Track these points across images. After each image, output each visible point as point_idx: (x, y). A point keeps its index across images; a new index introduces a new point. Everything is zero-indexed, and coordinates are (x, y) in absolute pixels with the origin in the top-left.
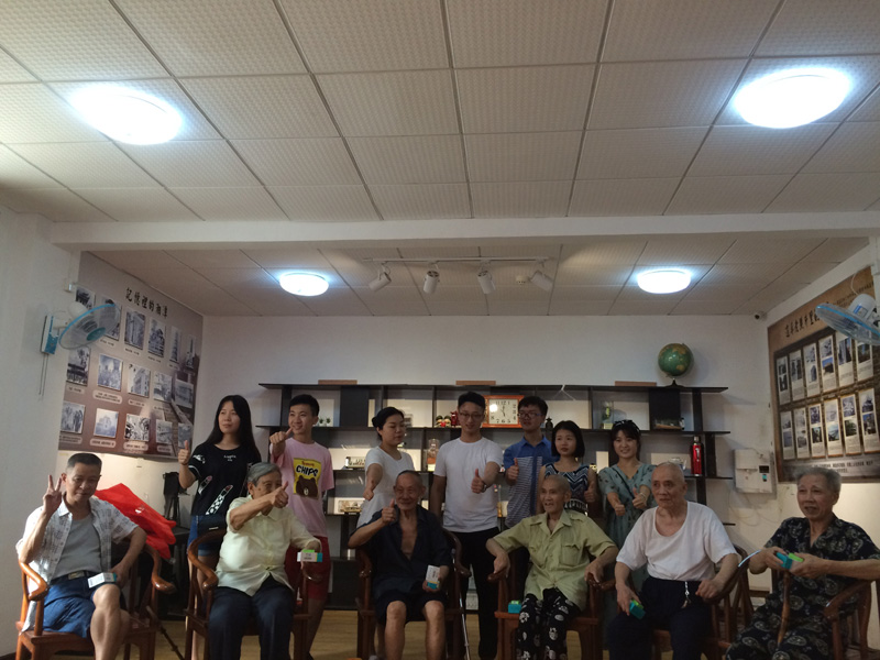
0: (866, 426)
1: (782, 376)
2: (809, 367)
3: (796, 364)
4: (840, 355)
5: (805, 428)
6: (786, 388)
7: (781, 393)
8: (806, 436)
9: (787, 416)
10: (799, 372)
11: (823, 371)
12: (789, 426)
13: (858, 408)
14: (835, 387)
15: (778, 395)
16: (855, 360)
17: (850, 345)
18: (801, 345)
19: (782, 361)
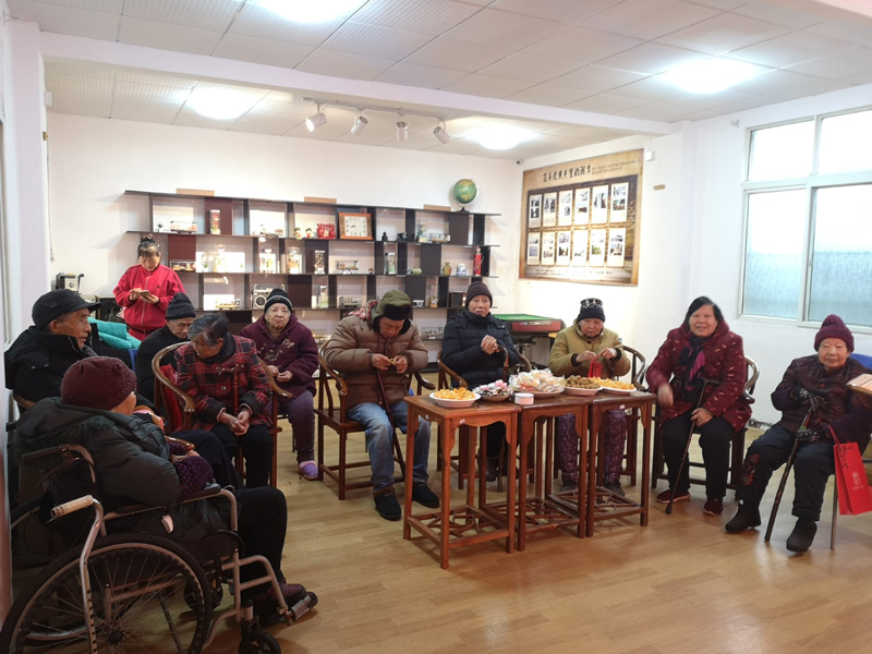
0: (612, 251)
1: (535, 208)
2: (562, 206)
3: (550, 202)
4: (596, 203)
5: (553, 245)
6: (537, 216)
7: (530, 219)
8: (552, 251)
9: (534, 236)
10: (552, 208)
11: (577, 210)
12: (537, 242)
13: (607, 239)
14: (587, 223)
15: (528, 221)
16: (609, 208)
17: (606, 197)
18: (557, 189)
19: (537, 198)
